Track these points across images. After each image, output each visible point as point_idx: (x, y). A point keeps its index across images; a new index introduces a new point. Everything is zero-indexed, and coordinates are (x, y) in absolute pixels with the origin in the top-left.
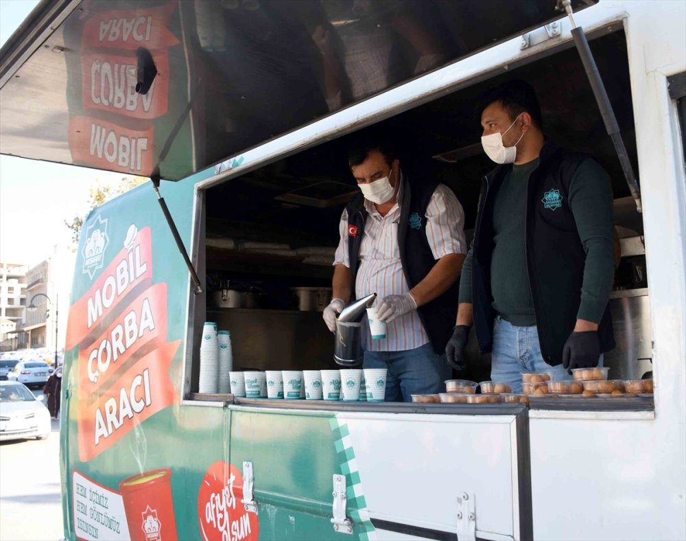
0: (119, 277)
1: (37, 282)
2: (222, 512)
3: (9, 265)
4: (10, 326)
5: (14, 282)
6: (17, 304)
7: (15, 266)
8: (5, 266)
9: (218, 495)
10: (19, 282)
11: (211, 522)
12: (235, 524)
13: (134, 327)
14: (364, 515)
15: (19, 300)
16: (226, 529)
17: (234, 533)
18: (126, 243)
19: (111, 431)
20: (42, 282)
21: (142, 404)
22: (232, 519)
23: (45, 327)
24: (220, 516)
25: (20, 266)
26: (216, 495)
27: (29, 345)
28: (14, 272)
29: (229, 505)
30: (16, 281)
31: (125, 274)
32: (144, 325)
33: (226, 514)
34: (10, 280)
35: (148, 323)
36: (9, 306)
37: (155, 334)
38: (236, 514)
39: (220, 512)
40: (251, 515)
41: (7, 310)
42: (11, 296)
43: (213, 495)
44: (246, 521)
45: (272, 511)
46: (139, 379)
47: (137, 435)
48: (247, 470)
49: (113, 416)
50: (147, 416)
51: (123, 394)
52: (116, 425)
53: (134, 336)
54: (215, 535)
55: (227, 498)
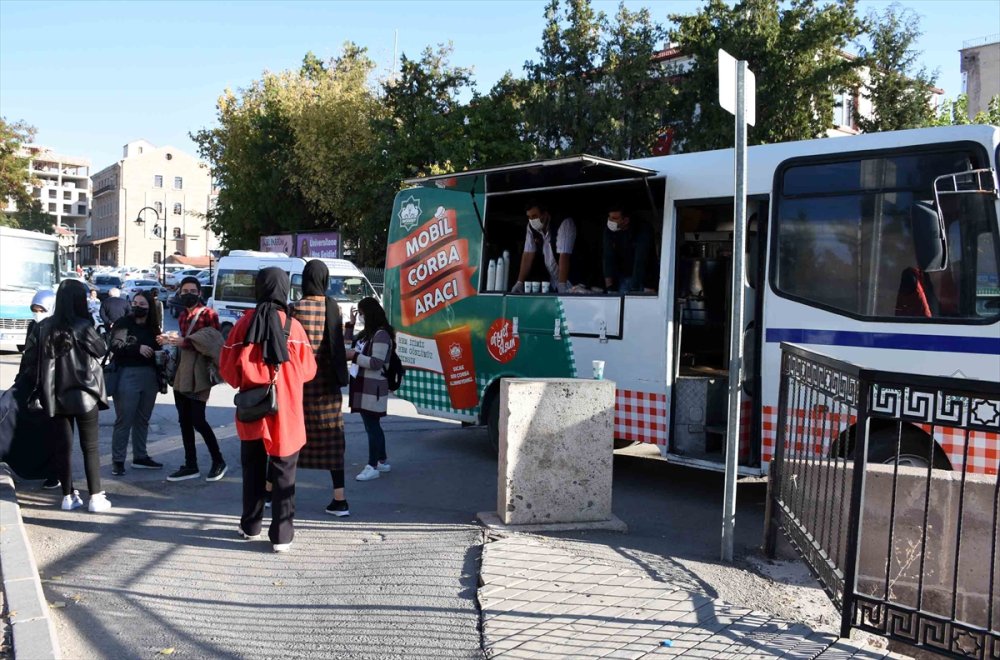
0: (432, 233)
1: (107, 188)
3: (65, 166)
4: (71, 239)
5: (71, 186)
6: (75, 212)
7: (72, 166)
8: (60, 166)
9: (498, 332)
10: (76, 187)
11: (494, 345)
12: (507, 344)
13: (445, 258)
14: (567, 332)
15: (77, 208)
16: (502, 346)
17: (506, 347)
18: (436, 215)
19: (428, 309)
20: (113, 189)
21: (451, 296)
22: (505, 342)
23: (117, 241)
24: (498, 341)
25: (77, 167)
27: (98, 261)
28: (70, 173)
29: (504, 336)
30: (74, 184)
31: (436, 231)
32: (451, 258)
33: (502, 340)
34: (66, 183)
35: (456, 257)
36: (66, 214)
37: (459, 264)
38: (507, 340)
39: (499, 339)
40: (516, 339)
41: (63, 218)
42: (68, 202)
43: (495, 333)
44: (513, 342)
45: (526, 336)
46: (449, 284)
47: (448, 310)
48: (515, 321)
49: (430, 302)
50: (455, 301)
51: (437, 291)
52: (432, 306)
53: (445, 263)
54: (495, 350)
55: (503, 333)
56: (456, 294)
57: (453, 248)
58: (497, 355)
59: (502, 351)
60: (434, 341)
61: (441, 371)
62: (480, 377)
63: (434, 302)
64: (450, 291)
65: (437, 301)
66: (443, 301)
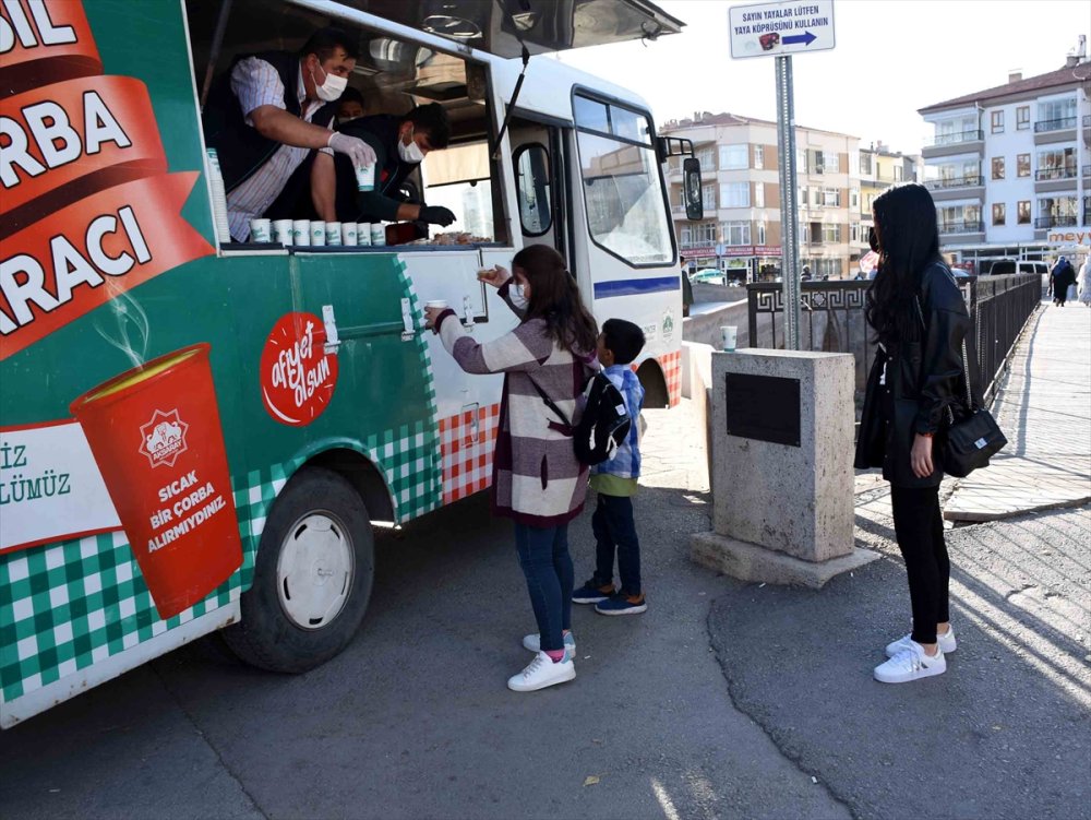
2: (296, 367)
9: (290, 350)
11: (281, 384)
12: (312, 373)
13: (64, 132)
16: (300, 383)
17: (309, 383)
19: (24, 316)
21: (125, 263)
22: (307, 370)
24: (291, 373)
26: (287, 351)
29: (304, 356)
32: (94, 137)
33: (301, 368)
35: (115, 133)
38: (310, 364)
39: (292, 367)
40: (332, 357)
43: (283, 352)
44: (324, 365)
45: (351, 345)
46: (107, 224)
47: (121, 309)
48: (328, 313)
49: (35, 289)
50: (141, 277)
51: (61, 249)
52: (48, 303)
53: (73, 150)
54: (284, 396)
55: (303, 349)
56: (143, 256)
57: (91, 99)
58: (289, 408)
59: (302, 394)
60: (76, 429)
61: (114, 520)
62: (244, 485)
63: (50, 286)
64: (116, 243)
65: (65, 283)
66: (95, 279)
